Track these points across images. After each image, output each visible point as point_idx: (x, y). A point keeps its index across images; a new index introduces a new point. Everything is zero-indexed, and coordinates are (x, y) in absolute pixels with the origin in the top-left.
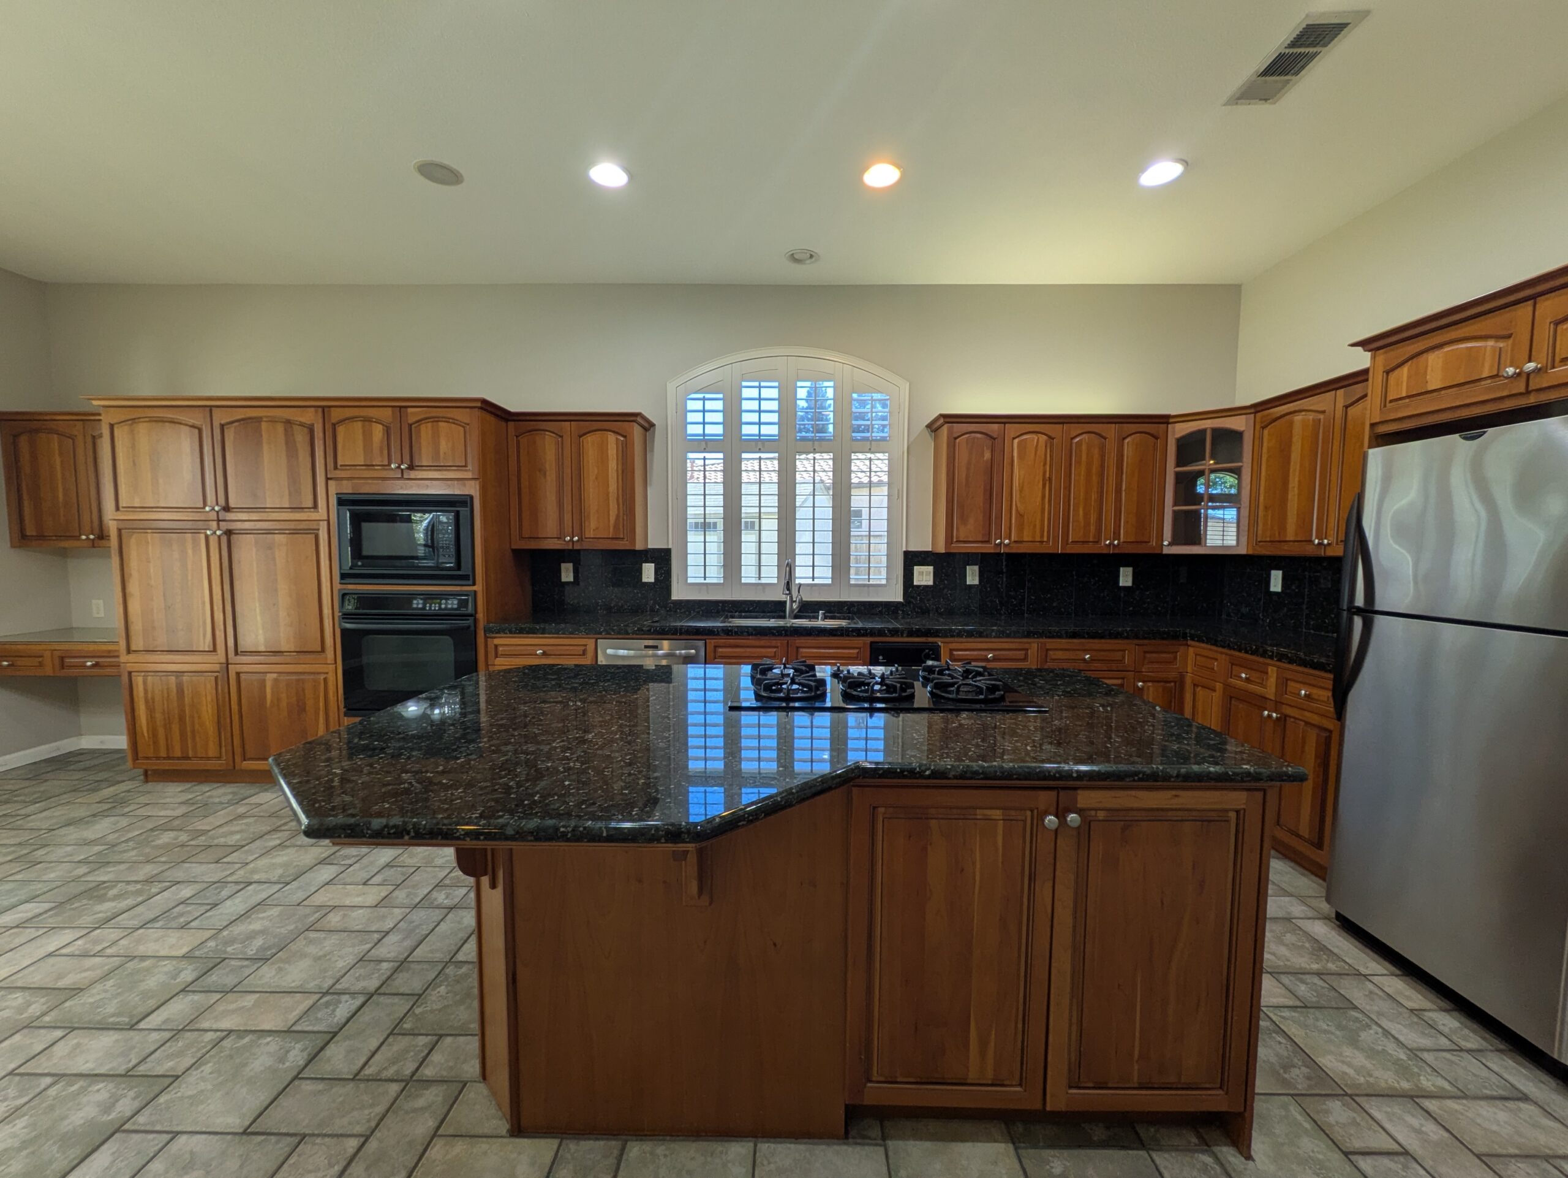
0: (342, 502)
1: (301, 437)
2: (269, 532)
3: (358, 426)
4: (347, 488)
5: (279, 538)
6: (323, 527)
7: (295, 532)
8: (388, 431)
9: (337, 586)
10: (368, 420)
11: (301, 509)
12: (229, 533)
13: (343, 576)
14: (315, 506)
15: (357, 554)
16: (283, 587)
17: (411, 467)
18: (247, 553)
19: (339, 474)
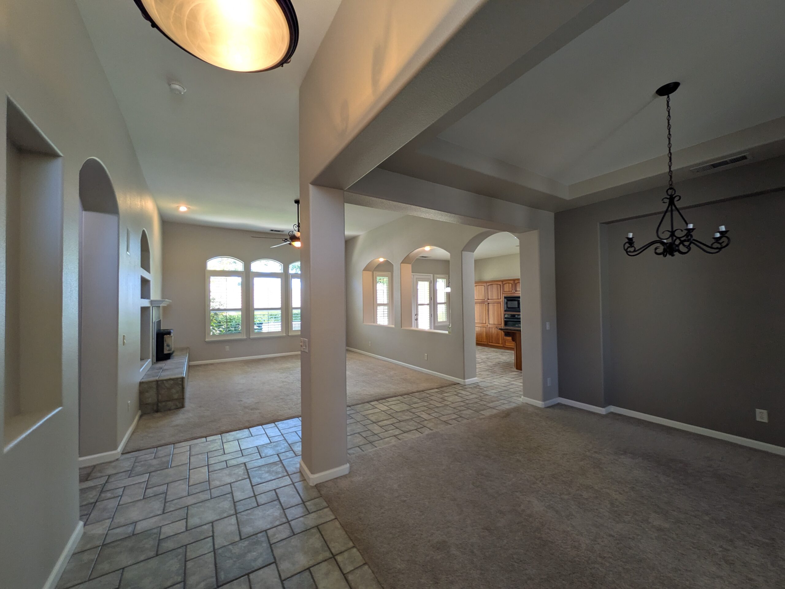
0: (505, 298)
1: (499, 286)
2: (494, 303)
3: (507, 284)
4: (506, 295)
5: (496, 304)
6: (502, 302)
7: (497, 303)
8: (512, 284)
9: (504, 313)
10: (509, 283)
11: (498, 299)
12: (488, 303)
13: (505, 311)
14: (501, 299)
15: (507, 307)
16: (496, 313)
17: (516, 291)
18: (491, 306)
19: (505, 293)
